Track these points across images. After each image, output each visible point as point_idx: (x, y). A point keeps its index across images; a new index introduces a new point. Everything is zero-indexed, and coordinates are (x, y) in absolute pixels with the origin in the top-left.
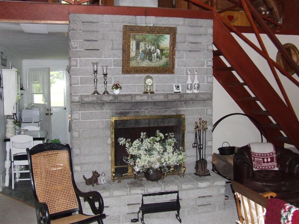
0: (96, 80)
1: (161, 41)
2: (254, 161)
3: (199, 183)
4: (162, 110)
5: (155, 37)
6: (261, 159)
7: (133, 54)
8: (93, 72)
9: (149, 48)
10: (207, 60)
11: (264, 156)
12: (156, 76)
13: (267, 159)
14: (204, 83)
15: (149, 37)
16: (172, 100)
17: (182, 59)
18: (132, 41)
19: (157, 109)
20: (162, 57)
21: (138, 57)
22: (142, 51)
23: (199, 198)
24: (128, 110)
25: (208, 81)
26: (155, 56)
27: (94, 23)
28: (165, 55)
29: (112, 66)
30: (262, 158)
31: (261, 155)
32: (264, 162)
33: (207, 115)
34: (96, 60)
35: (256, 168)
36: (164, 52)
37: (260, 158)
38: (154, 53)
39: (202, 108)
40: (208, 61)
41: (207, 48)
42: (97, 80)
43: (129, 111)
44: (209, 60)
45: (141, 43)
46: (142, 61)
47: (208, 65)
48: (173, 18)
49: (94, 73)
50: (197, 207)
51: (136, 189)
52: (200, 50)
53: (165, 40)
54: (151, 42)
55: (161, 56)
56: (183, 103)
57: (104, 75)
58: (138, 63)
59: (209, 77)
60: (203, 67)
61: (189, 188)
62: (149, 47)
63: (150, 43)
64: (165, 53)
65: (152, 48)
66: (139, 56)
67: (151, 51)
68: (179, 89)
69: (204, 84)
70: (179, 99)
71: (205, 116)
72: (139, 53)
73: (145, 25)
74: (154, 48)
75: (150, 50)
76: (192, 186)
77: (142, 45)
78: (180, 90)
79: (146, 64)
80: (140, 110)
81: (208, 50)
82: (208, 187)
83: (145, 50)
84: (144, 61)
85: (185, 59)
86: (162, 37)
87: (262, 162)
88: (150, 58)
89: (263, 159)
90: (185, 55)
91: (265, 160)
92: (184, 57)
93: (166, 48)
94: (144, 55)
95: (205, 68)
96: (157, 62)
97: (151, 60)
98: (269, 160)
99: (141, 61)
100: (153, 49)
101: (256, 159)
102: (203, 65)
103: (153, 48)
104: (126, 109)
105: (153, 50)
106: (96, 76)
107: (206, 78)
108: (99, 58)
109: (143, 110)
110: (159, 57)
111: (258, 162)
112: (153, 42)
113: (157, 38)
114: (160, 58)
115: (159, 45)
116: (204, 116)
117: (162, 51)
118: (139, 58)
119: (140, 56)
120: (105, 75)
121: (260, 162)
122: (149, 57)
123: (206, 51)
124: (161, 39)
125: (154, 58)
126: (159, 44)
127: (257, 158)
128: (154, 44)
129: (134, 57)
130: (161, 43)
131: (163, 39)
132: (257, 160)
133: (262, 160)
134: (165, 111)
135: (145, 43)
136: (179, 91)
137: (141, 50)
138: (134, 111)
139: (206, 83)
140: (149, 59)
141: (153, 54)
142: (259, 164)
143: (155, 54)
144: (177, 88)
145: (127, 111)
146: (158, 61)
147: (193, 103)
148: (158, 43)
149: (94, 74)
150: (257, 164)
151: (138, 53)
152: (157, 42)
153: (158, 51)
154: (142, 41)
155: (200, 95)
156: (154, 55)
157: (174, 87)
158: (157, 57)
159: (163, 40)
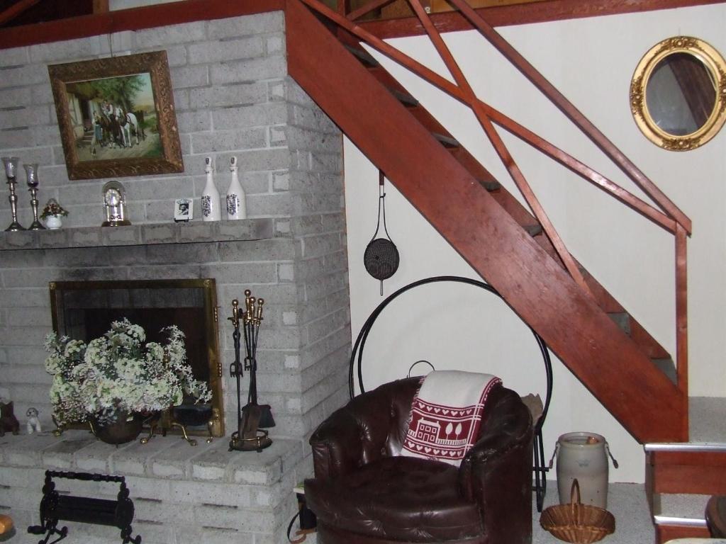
0: (13, 198)
1: (134, 90)
2: (413, 426)
3: (196, 467)
4: (164, 268)
5: (117, 83)
6: (437, 425)
7: (79, 131)
8: (7, 181)
9: (111, 112)
10: (270, 128)
11: (449, 414)
12: (144, 180)
13: (455, 425)
14: (267, 191)
15: (105, 86)
16: (155, 242)
17: (205, 132)
18: (71, 101)
19: (153, 264)
20: (143, 133)
21: (91, 139)
22: (97, 123)
23: (204, 508)
24: (90, 266)
25: (277, 187)
26: (128, 131)
27: (15, 67)
28: (149, 126)
29: (53, 163)
30: (441, 423)
31: (441, 413)
32: (443, 435)
33: (280, 281)
34: (13, 152)
35: (415, 448)
36: (146, 118)
37: (434, 421)
38: (123, 125)
39: (265, 262)
40: (273, 130)
41: (270, 93)
42: (16, 197)
43: (94, 268)
44: (275, 128)
45: (91, 103)
46: (102, 146)
47: (273, 140)
48: (177, 26)
49: (9, 183)
50: (200, 529)
51: (55, 455)
52: (251, 101)
53: (142, 88)
54: (112, 98)
55: (140, 130)
56: (214, 248)
57: (29, 184)
58: (95, 152)
59: (278, 174)
60: (263, 149)
61: (170, 476)
62: (109, 110)
63: (109, 101)
64: (148, 121)
65: (117, 113)
66: (92, 134)
67: (117, 118)
68: (187, 213)
69: (265, 194)
70: (171, 239)
71: (276, 283)
72: (91, 129)
73: (109, 56)
74: (122, 111)
75: (113, 116)
76: (179, 472)
77: (93, 106)
78: (190, 216)
79: (111, 152)
80: (115, 267)
81: (271, 99)
82: (219, 481)
83: (102, 118)
84: (106, 146)
85: (212, 130)
86: (135, 82)
87: (435, 435)
88: (118, 137)
89: (444, 425)
90: (211, 119)
91: (449, 429)
92: (209, 125)
93: (148, 107)
94: (104, 131)
95: (266, 151)
96: (135, 145)
97: (120, 142)
98: (459, 430)
99: (99, 146)
100: (120, 113)
101: (421, 421)
102: (261, 142)
103: (118, 111)
104: (86, 265)
105: (121, 117)
106: (14, 188)
107: (271, 177)
108: (27, 146)
109: (121, 266)
110: (138, 133)
111: (427, 434)
112: (116, 97)
113: (121, 85)
114: (139, 135)
115: (130, 102)
116: (273, 284)
117: (140, 115)
118: (93, 141)
119: (94, 136)
120: (33, 185)
121: (431, 434)
122: (115, 135)
123: (268, 103)
124: (133, 87)
125: (127, 136)
126: (131, 98)
127: (426, 419)
128: (119, 103)
129: (84, 138)
130: (135, 96)
131: (137, 85)
132: (425, 425)
133: (439, 427)
134: (171, 269)
135: (101, 101)
136: (185, 217)
137: (94, 121)
138: (104, 270)
139: (271, 192)
140: (116, 140)
141: (121, 127)
142: (425, 440)
143: (127, 126)
144: (183, 210)
145: (88, 268)
146: (138, 144)
147: (239, 247)
148: (128, 96)
149: (8, 185)
150: (422, 439)
151: (88, 127)
152: (124, 97)
153: (132, 117)
154: (92, 98)
155: (220, 227)
156: (125, 130)
157: (177, 206)
158: (133, 133)
159: (137, 89)
